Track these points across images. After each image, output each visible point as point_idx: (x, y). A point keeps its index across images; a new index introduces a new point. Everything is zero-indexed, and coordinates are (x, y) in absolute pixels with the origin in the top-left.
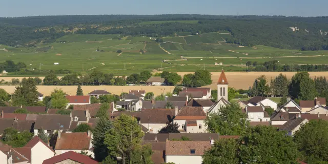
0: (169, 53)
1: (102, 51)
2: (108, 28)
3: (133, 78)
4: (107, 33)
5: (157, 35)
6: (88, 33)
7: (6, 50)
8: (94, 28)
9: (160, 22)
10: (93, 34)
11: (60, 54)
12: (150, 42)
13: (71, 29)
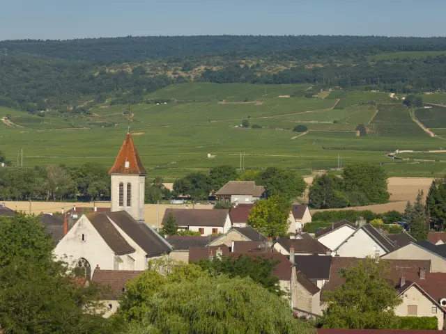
0: (432, 135)
1: (255, 127)
2: (283, 68)
3: (189, 184)
4: (279, 79)
5: (409, 87)
6: (229, 80)
7: (9, 122)
8: (246, 67)
9: (424, 55)
10: (244, 81)
11: (139, 134)
12: (389, 106)
13: (186, 68)
